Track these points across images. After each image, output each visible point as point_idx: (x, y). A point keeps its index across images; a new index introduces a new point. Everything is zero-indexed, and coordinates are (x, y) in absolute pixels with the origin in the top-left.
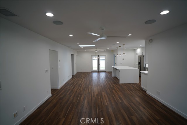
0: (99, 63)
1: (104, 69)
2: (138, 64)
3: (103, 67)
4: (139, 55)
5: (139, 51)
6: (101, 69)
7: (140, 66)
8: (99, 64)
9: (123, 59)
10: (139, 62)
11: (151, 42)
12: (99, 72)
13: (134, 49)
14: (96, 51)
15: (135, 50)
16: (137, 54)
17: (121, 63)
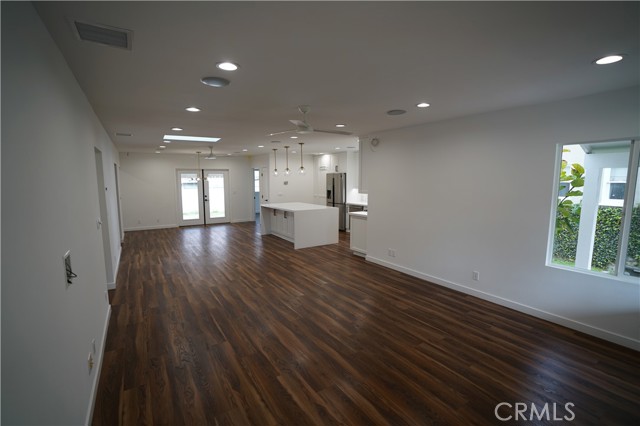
0: (204, 196)
1: (223, 215)
2: (325, 195)
3: (217, 209)
4: (327, 172)
5: (327, 161)
6: (213, 215)
7: (331, 200)
8: (204, 199)
9: (286, 183)
10: (329, 192)
11: (375, 146)
12: (205, 224)
13: (314, 156)
14: (211, 155)
15: (315, 158)
16: (322, 169)
17: (280, 195)
